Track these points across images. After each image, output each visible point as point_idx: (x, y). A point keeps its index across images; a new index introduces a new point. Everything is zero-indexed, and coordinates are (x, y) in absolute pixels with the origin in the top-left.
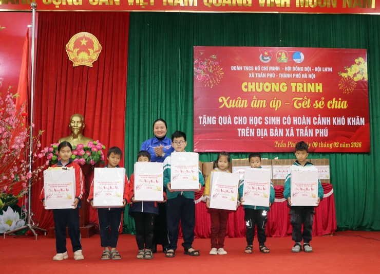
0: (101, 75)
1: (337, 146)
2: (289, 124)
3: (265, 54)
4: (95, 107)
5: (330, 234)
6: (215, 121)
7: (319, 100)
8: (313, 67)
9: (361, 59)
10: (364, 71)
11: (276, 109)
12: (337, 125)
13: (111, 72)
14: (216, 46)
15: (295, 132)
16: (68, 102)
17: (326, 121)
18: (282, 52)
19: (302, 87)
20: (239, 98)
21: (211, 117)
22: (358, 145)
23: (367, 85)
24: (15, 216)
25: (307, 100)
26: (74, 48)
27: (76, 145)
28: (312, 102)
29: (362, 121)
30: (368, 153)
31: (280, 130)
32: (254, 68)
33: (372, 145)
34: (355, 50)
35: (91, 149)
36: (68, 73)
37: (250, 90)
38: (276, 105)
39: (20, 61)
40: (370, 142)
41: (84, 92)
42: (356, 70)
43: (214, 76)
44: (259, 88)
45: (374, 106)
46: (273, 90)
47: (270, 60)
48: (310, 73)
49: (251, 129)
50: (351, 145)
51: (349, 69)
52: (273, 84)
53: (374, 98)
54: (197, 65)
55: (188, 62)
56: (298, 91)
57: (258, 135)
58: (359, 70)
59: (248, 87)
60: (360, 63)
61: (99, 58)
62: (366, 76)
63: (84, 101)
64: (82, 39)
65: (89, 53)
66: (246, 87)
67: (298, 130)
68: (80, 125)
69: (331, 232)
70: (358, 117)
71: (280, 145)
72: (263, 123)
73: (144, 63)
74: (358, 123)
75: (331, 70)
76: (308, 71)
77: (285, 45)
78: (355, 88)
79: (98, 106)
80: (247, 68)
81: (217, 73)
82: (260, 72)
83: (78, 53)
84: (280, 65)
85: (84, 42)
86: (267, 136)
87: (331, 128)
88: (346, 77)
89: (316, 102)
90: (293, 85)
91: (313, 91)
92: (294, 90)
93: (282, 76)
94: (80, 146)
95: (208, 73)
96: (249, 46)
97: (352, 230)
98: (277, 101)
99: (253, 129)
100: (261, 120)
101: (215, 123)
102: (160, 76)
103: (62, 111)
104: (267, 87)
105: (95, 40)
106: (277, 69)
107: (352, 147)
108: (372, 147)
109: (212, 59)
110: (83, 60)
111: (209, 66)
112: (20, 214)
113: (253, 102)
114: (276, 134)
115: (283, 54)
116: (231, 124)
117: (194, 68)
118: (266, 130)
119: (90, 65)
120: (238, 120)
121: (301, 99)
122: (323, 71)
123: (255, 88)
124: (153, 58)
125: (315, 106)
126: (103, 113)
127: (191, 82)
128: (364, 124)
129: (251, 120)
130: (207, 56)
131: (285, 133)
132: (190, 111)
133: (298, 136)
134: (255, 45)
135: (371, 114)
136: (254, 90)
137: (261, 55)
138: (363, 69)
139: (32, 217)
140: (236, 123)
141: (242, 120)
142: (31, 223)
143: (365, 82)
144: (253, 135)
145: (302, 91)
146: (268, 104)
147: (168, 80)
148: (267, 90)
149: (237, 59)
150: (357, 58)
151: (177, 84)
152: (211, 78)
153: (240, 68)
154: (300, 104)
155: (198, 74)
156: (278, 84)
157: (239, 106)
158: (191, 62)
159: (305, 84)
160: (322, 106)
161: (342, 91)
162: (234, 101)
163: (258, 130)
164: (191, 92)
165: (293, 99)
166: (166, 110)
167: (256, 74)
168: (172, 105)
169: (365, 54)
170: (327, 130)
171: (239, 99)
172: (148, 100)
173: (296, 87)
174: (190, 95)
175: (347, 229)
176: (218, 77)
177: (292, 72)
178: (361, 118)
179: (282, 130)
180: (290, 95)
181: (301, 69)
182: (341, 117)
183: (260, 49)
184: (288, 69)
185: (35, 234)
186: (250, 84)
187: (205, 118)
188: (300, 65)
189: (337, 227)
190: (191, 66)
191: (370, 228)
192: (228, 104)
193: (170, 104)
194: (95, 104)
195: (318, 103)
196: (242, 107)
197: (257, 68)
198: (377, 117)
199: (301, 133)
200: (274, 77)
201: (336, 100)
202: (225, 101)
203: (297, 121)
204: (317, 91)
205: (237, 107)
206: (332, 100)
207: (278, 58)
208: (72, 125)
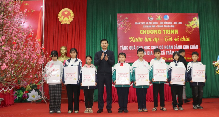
0: (74, 28)
2: (163, 49)
3: (150, 17)
7: (177, 37)
8: (173, 22)
9: (196, 18)
11: (156, 42)
13: (79, 26)
14: (128, 13)
15: (165, 53)
16: (59, 41)
17: (180, 47)
18: (158, 16)
19: (168, 31)
20: (139, 37)
21: (126, 46)
23: (199, 30)
24: (36, 93)
25: (171, 38)
26: (62, 16)
27: (63, 61)
28: (173, 39)
29: (196, 47)
32: (146, 23)
33: (202, 58)
34: (193, 14)
36: (59, 27)
37: (144, 34)
38: (156, 40)
39: (38, 22)
41: (67, 36)
42: (193, 23)
43: (127, 27)
44: (148, 32)
45: (202, 39)
46: (155, 33)
47: (153, 19)
48: (172, 25)
51: (190, 23)
52: (155, 30)
53: (202, 36)
54: (119, 22)
56: (166, 33)
57: (148, 55)
58: (195, 23)
59: (143, 32)
60: (195, 20)
61: (73, 20)
62: (198, 26)
63: (66, 40)
64: (65, 11)
65: (68, 18)
66: (142, 32)
67: (167, 52)
68: (65, 51)
70: (195, 45)
72: (150, 49)
73: (94, 22)
74: (195, 48)
75: (182, 23)
77: (160, 12)
78: (193, 32)
79: (73, 42)
80: (142, 23)
82: (148, 25)
83: (64, 18)
84: (158, 21)
85: (66, 13)
88: (189, 26)
89: (175, 38)
90: (164, 31)
91: (174, 33)
92: (164, 33)
93: (159, 26)
95: (124, 26)
96: (143, 13)
98: (157, 38)
99: (146, 52)
100: (149, 47)
101: (128, 49)
102: (102, 28)
103: (56, 45)
104: (152, 32)
105: (71, 12)
106: (156, 23)
109: (126, 19)
110: (66, 21)
111: (124, 23)
112: (38, 93)
113: (145, 39)
115: (159, 17)
116: (135, 49)
117: (118, 24)
118: (152, 52)
119: (69, 23)
121: (168, 37)
122: (178, 24)
123: (146, 32)
124: (98, 19)
126: (75, 45)
127: (116, 30)
128: (198, 48)
129: (145, 47)
130: (123, 18)
132: (116, 44)
133: (167, 54)
134: (146, 13)
135: (201, 44)
136: (146, 34)
137: (149, 17)
138: (197, 23)
139: (44, 94)
142: (44, 97)
143: (198, 28)
144: (146, 55)
145: (168, 33)
146: (152, 40)
147: (105, 29)
148: (152, 33)
149: (138, 19)
150: (194, 17)
151: (110, 31)
152: (126, 28)
153: (139, 23)
154: (167, 40)
155: (120, 26)
156: (157, 30)
159: (170, 30)
160: (178, 40)
161: (187, 33)
162: (136, 39)
163: (148, 52)
164: (116, 35)
165: (164, 37)
169: (197, 15)
172: (96, 39)
173: (165, 32)
174: (116, 36)
176: (129, 28)
177: (164, 25)
180: (162, 36)
181: (167, 23)
182: (187, 45)
183: (148, 14)
184: (161, 23)
185: (45, 101)
186: (144, 30)
187: (123, 47)
188: (167, 21)
190: (116, 22)
192: (134, 40)
194: (72, 41)
195: (176, 39)
196: (140, 41)
197: (147, 23)
198: (204, 45)
199: (168, 53)
200: (155, 27)
201: (184, 37)
202: (132, 39)
203: (166, 47)
204: (175, 33)
205: (138, 41)
206: (183, 37)
207: (157, 18)
208: (61, 51)
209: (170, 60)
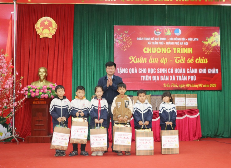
0: (57, 43)
1: (201, 86)
2: (172, 73)
3: (157, 30)
4: (54, 63)
5: (197, 140)
6: (127, 71)
7: (191, 58)
8: (187, 38)
9: (216, 33)
10: (218, 40)
11: (164, 64)
12: (201, 74)
13: (63, 41)
14: (128, 25)
15: (176, 78)
16: (37, 60)
17: (195, 71)
18: (167, 29)
19: (180, 50)
21: (124, 69)
22: (214, 85)
23: (219, 49)
24: (4, 130)
25: (183, 58)
26: (40, 27)
27: (42, 86)
28: (186, 60)
29: (216, 71)
30: (220, 90)
31: (166, 76)
32: (151, 39)
34: (213, 28)
35: (51, 88)
36: (37, 42)
37: (148, 52)
38: (164, 61)
39: (7, 35)
40: (221, 84)
41: (47, 54)
42: (213, 40)
43: (126, 44)
44: (154, 51)
45: (224, 61)
46: (162, 52)
47: (160, 34)
48: (185, 41)
49: (149, 76)
50: (210, 86)
51: (208, 39)
52: (163, 48)
53: (224, 57)
54: (116, 37)
55: (110, 35)
56: (178, 53)
57: (153, 80)
58: (215, 40)
59: (147, 50)
60: (215, 35)
61: (56, 33)
62: (219, 43)
63: (47, 59)
64: (45, 21)
65: (49, 30)
67: (177, 76)
68: (44, 74)
69: (198, 138)
70: (214, 68)
71: (166, 86)
72: (156, 72)
73: (84, 36)
74: (214, 72)
75: (197, 39)
76: (184, 40)
77: (170, 25)
78: (212, 51)
79: (56, 62)
80: (146, 39)
81: (128, 42)
82: (154, 41)
83: (43, 29)
84: (167, 37)
85: (46, 23)
86: (159, 80)
87: (198, 75)
88: (207, 44)
89: (189, 59)
90: (175, 49)
91: (187, 53)
92: (175, 52)
93: (168, 43)
94: (45, 87)
95: (123, 42)
96: (147, 25)
97: (211, 137)
98: (165, 59)
99: (151, 76)
101: (127, 73)
102: (93, 44)
103: (33, 65)
104: (159, 50)
105: (53, 21)
106: (165, 39)
107: (211, 86)
108: (223, 87)
109: (125, 34)
110: (46, 34)
111: (123, 38)
112: (7, 129)
113: (150, 59)
114: (164, 79)
115: (168, 30)
116: (137, 73)
117: (114, 39)
118: (158, 76)
119: (50, 37)
120: (141, 71)
121: (180, 57)
122: (193, 40)
123: (152, 51)
124: (89, 33)
125: (188, 62)
126: (59, 66)
127: (112, 47)
128: (218, 73)
129: (149, 70)
130: (122, 31)
131: (170, 78)
133: (178, 80)
134: (151, 25)
135: (222, 67)
137: (155, 31)
138: (217, 39)
139: (15, 130)
140: (140, 72)
141: (143, 71)
142: (15, 134)
143: (219, 47)
144: (150, 80)
145: (180, 53)
146: (159, 60)
147: (98, 46)
148: (159, 52)
149: (141, 33)
150: (214, 32)
151: (104, 48)
152: (125, 45)
153: (142, 39)
154: (179, 61)
155: (117, 42)
156: (165, 48)
157: (142, 62)
158: (112, 35)
159: (182, 49)
160: (192, 62)
161: (204, 52)
162: (139, 59)
163: (153, 76)
164: (112, 53)
165: (175, 58)
166: (97, 65)
167: (152, 42)
168: (101, 61)
169: (219, 30)
170: (195, 76)
171: (142, 58)
172: (86, 59)
173: (176, 50)
174: (112, 55)
175: (207, 137)
176: (129, 45)
177: (174, 41)
178: (216, 69)
179: (168, 76)
180: (172, 55)
181: (179, 39)
182: (204, 69)
183: (154, 27)
184: (171, 39)
185: (17, 141)
186: (148, 48)
187: (121, 69)
188: (179, 37)
189: (202, 136)
190: (112, 37)
191: (222, 136)
192: (135, 61)
193: (100, 61)
194: (54, 61)
195: (190, 60)
196: (144, 62)
197: (153, 39)
198: (226, 68)
199: (179, 78)
200: (163, 44)
201: (201, 58)
202: (133, 59)
203: (177, 71)
204: (189, 53)
205: (140, 62)
206: (198, 58)
207: (165, 33)
208: (40, 73)
209: (181, 87)
